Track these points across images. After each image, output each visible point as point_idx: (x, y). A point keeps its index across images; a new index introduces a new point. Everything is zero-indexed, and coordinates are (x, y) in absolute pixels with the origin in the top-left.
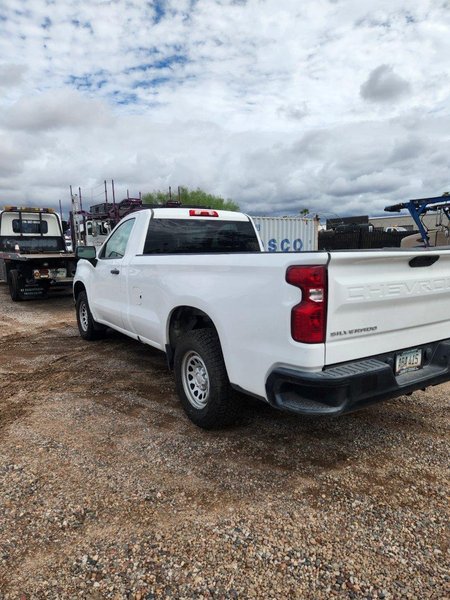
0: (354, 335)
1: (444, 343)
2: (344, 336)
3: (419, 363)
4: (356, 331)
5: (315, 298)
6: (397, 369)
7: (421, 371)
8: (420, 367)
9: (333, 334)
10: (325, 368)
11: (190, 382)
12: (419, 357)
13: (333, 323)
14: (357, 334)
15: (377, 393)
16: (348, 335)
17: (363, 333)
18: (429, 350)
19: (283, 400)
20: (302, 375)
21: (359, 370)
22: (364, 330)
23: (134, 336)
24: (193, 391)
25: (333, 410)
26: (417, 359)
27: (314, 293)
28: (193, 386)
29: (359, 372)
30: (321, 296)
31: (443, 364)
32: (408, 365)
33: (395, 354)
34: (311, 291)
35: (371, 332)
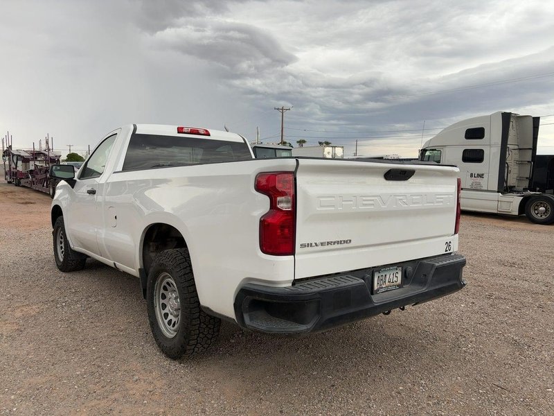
0: (326, 247)
1: (425, 261)
2: (316, 248)
3: (399, 281)
4: (328, 243)
5: (284, 206)
6: (376, 287)
7: (401, 290)
8: (400, 286)
9: (303, 246)
10: (295, 282)
11: (163, 312)
12: (399, 275)
13: (303, 233)
14: (330, 247)
15: (352, 310)
16: (320, 248)
17: (336, 246)
18: (410, 269)
19: (251, 319)
20: (269, 290)
21: (330, 285)
22: (338, 242)
23: (110, 262)
24: (166, 321)
25: (303, 328)
26: (397, 277)
27: (281, 202)
28: (166, 315)
29: (331, 287)
30: (290, 205)
31: (423, 283)
32: (387, 283)
33: (373, 271)
34: (279, 199)
35: (345, 245)
